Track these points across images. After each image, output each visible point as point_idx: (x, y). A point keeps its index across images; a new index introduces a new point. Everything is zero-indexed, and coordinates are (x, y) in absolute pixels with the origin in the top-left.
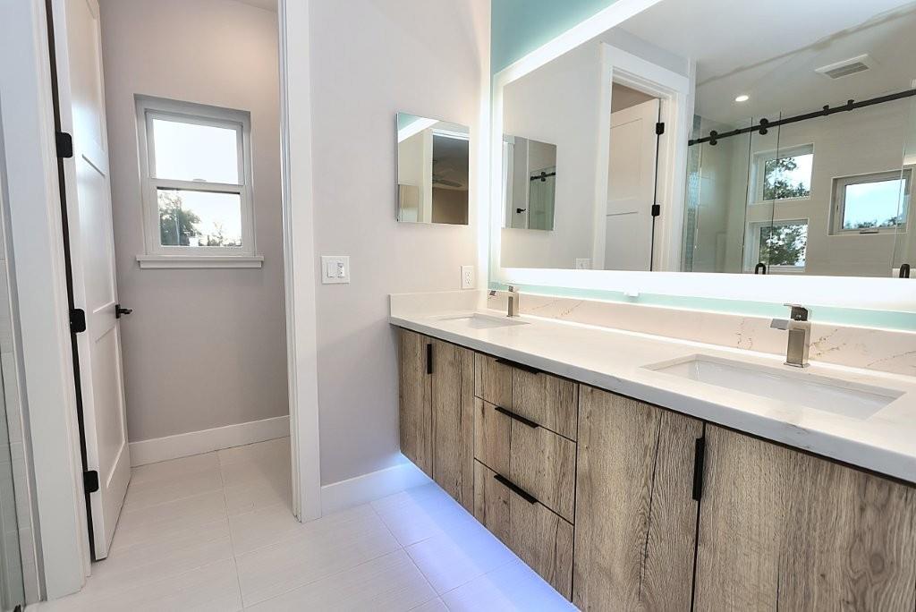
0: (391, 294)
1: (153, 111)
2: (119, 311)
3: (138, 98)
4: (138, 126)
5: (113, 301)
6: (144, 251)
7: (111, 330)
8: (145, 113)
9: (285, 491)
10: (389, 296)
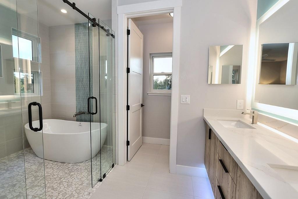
0: (204, 109)
1: (154, 56)
2: (142, 105)
3: (150, 54)
4: (150, 61)
5: (141, 103)
6: (149, 91)
7: (140, 109)
8: (152, 57)
9: (168, 162)
10: (203, 109)
